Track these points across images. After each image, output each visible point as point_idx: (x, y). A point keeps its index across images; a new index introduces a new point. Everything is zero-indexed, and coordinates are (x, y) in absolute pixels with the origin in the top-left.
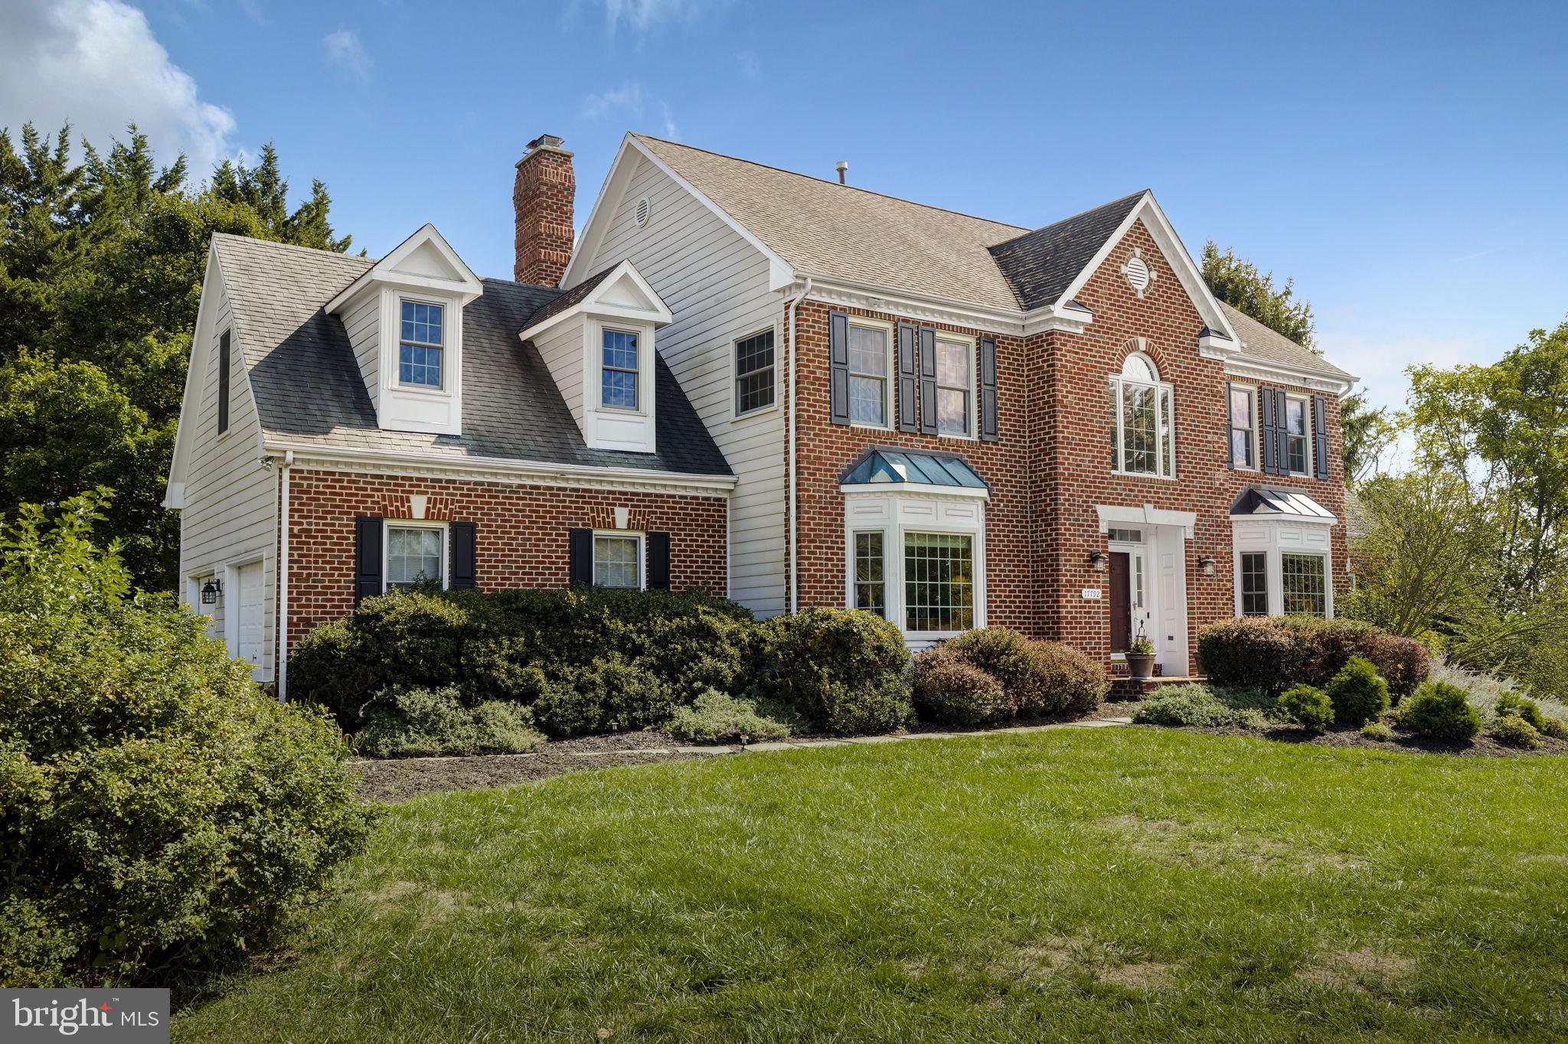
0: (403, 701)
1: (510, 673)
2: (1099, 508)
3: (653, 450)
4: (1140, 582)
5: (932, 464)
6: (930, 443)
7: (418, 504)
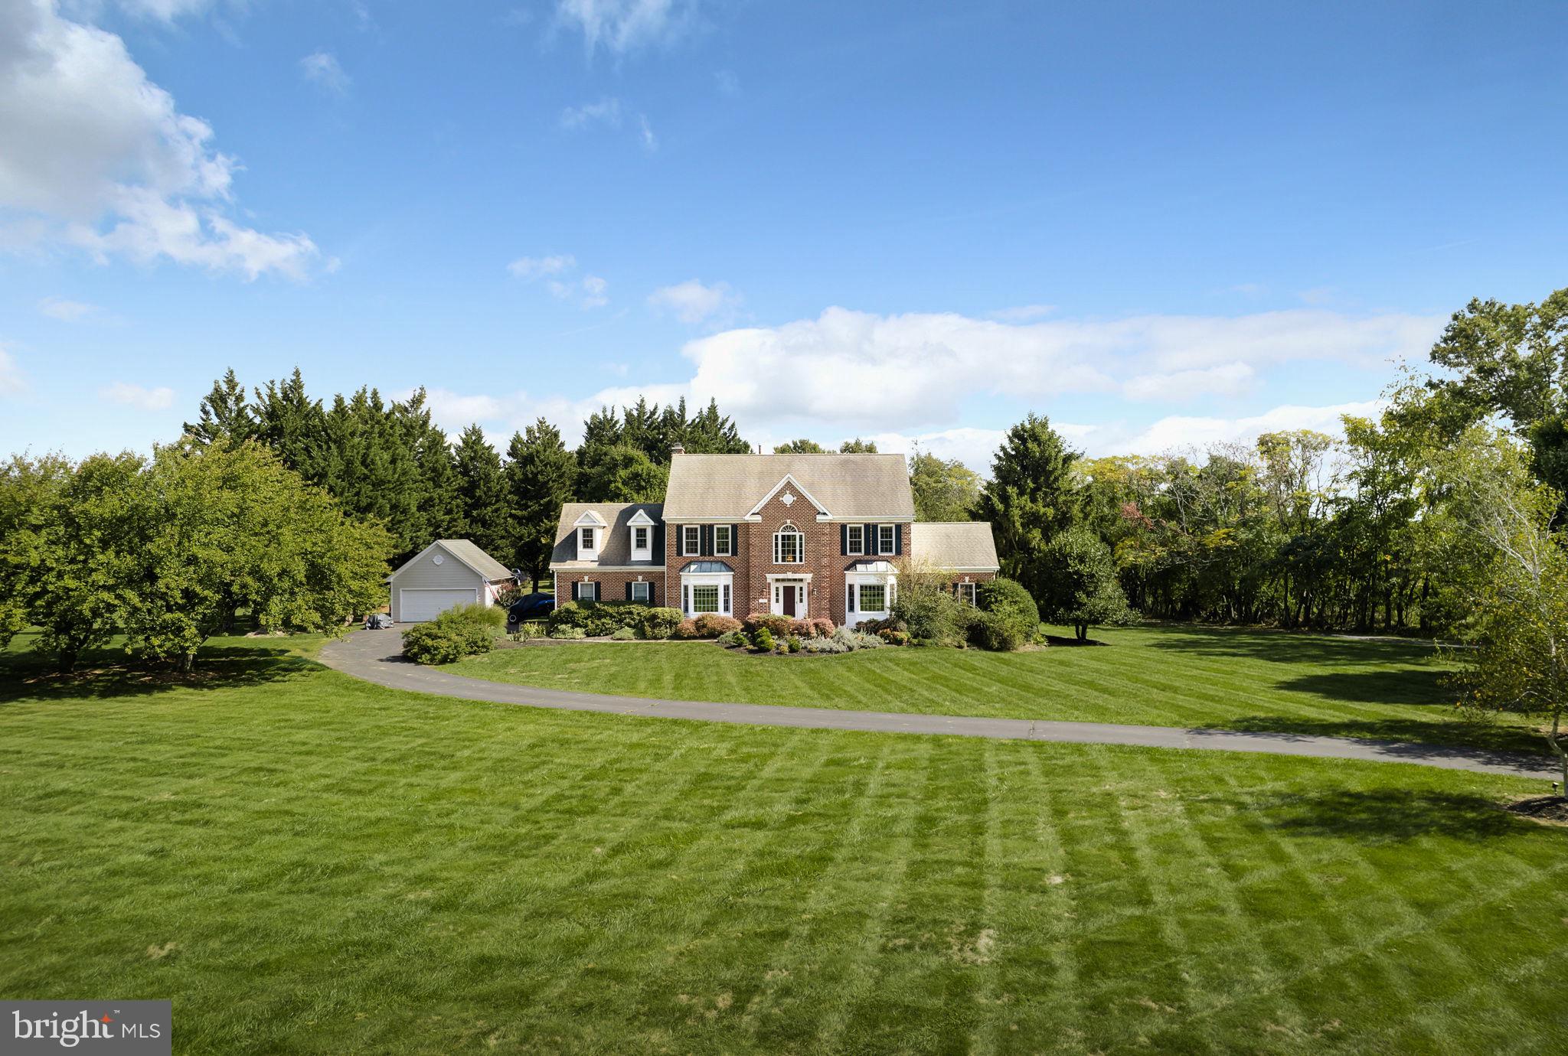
2: (767, 575)
3: (652, 561)
4: (801, 595)
5: (709, 565)
6: (711, 558)
7: (586, 578)
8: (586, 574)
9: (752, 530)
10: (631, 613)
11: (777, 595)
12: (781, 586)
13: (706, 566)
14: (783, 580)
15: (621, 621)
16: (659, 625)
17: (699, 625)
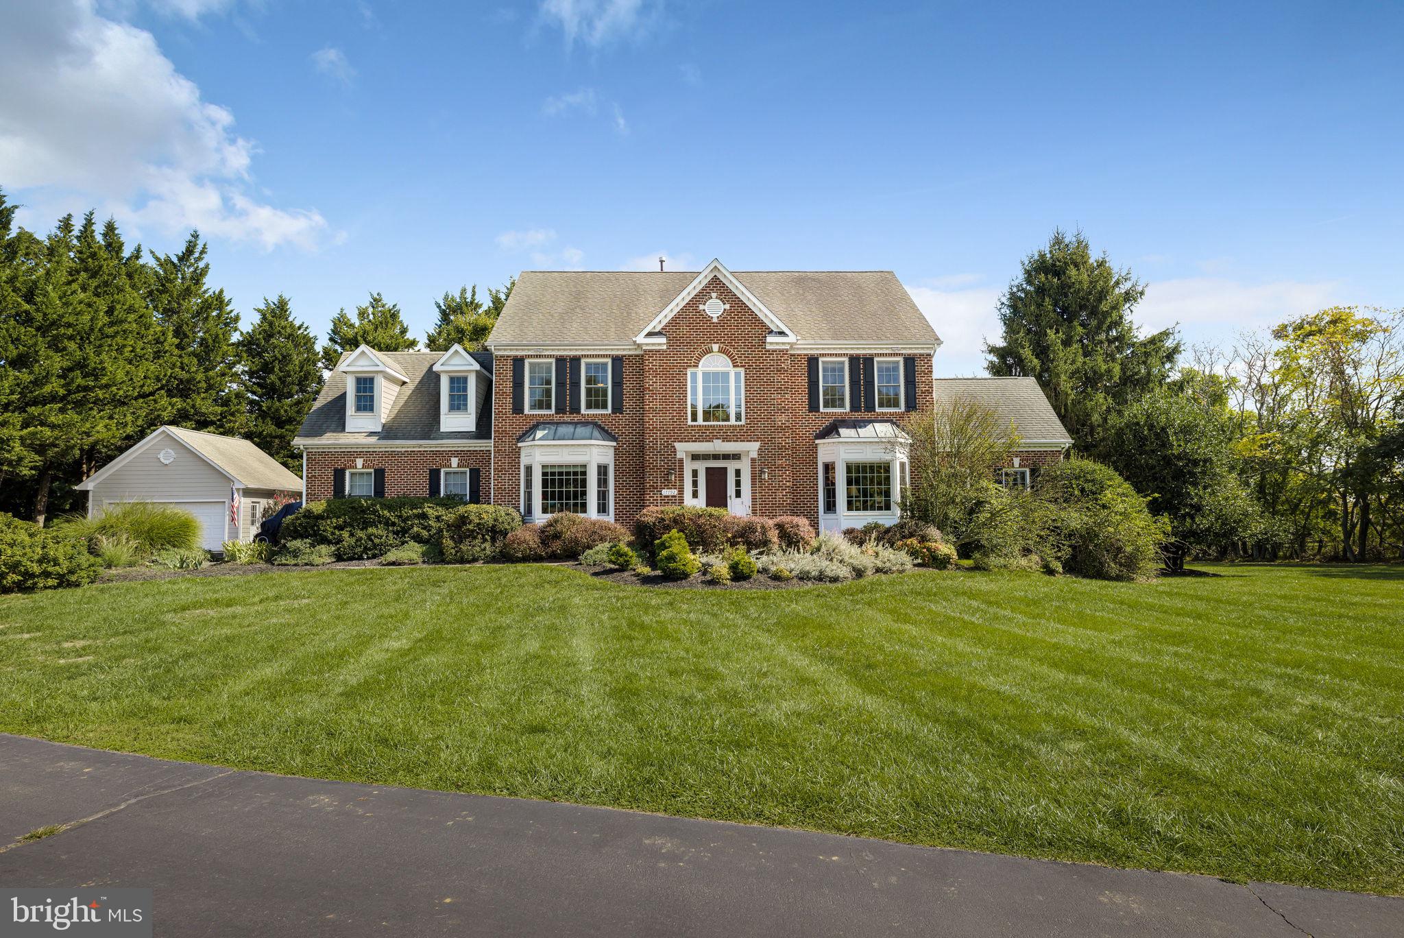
0: (288, 545)
1: (333, 534)
2: (677, 445)
3: (474, 430)
4: (738, 483)
5: (570, 429)
6: (576, 418)
7: (359, 462)
8: (360, 454)
9: (651, 364)
10: (424, 516)
11: (695, 483)
12: (701, 467)
13: (563, 430)
14: (706, 457)
15: (404, 531)
16: (472, 535)
17: (548, 535)
